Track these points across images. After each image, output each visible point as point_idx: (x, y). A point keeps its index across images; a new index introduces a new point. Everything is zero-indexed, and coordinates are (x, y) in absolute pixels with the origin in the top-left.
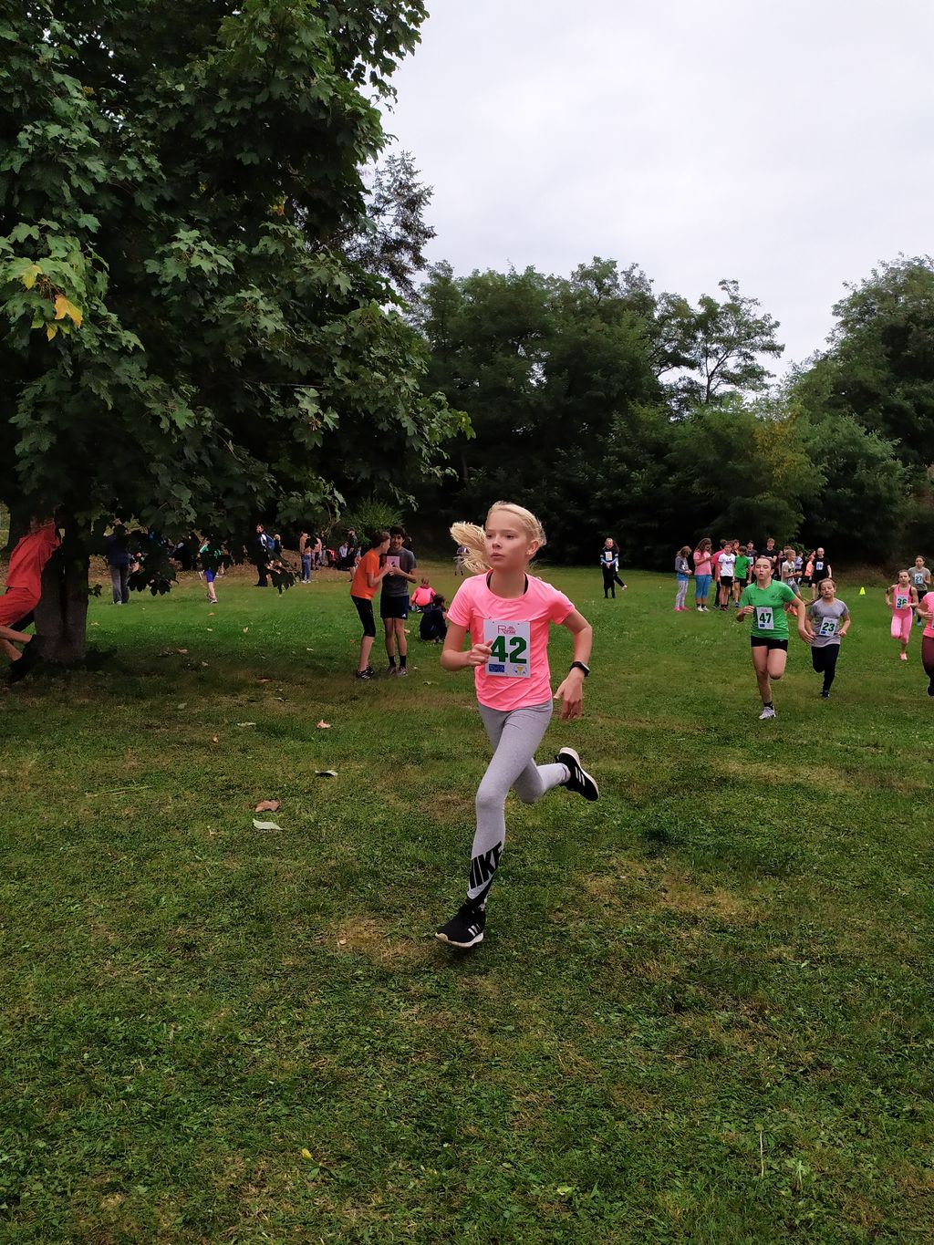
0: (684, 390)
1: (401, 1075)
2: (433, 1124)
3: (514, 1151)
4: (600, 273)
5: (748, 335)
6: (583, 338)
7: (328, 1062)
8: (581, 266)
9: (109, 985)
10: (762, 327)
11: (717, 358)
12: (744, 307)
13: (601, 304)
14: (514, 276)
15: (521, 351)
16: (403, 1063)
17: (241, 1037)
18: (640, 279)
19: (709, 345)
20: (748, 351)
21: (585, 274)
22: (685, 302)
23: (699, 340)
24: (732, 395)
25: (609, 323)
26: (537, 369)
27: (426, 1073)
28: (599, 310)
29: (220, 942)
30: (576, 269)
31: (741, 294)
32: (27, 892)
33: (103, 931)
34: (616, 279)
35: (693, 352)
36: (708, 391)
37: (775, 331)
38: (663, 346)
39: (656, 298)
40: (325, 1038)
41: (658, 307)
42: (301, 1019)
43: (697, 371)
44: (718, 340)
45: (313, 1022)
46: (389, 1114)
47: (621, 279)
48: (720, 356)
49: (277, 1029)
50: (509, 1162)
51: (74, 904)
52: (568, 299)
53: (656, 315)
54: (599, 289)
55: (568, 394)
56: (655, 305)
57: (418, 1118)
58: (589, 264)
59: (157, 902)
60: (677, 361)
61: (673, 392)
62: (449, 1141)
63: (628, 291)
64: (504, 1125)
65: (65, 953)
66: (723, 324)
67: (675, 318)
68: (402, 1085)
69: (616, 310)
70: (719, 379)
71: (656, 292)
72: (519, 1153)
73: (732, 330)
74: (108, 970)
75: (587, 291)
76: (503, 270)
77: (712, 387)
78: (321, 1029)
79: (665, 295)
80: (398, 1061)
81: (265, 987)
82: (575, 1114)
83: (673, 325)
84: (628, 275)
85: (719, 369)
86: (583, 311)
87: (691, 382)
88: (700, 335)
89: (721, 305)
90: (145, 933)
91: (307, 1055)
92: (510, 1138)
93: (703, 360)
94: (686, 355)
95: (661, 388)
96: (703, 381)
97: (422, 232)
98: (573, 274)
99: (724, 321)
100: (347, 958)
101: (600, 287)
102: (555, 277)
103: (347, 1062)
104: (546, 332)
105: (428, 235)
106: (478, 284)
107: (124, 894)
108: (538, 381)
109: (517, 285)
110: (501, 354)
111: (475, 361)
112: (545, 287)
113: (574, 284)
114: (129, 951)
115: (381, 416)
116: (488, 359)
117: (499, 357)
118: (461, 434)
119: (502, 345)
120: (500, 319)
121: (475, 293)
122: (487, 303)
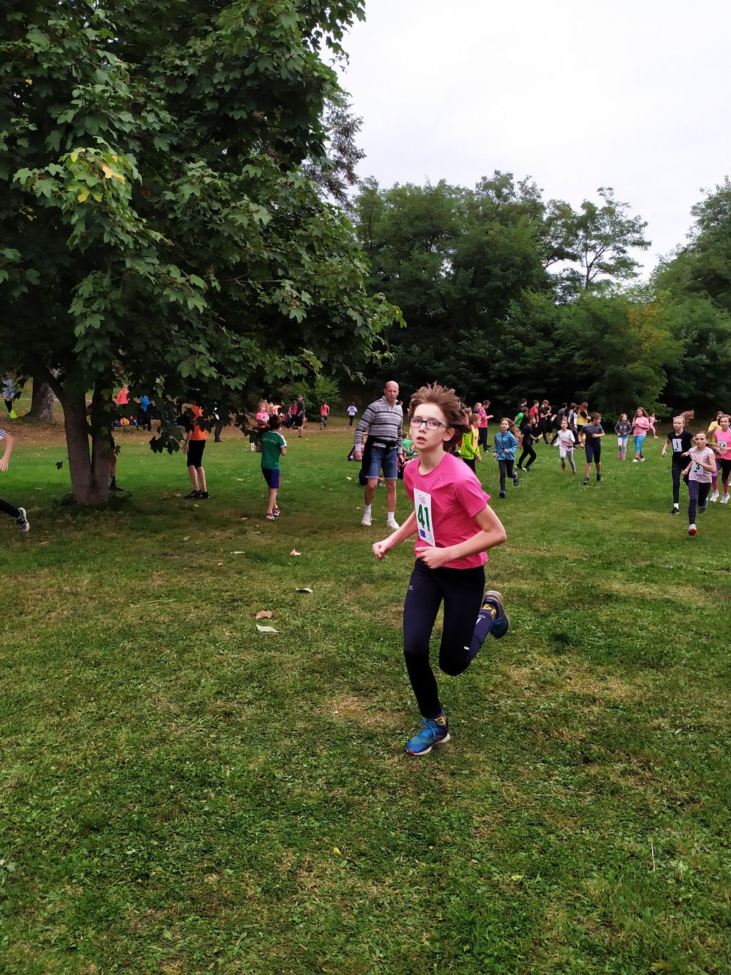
0: (568, 279)
1: (393, 802)
2: (420, 834)
3: (478, 853)
4: (501, 183)
5: (622, 232)
6: (486, 238)
7: (340, 792)
8: (484, 178)
9: (178, 740)
10: (633, 226)
11: (595, 251)
12: (618, 209)
13: (500, 209)
14: (429, 188)
15: (434, 249)
16: (394, 794)
17: (277, 775)
18: (533, 188)
19: (588, 241)
20: (621, 245)
21: (488, 186)
22: (568, 206)
23: (580, 237)
24: (608, 283)
25: (506, 225)
26: (447, 264)
27: (410, 801)
28: (498, 215)
29: (250, 711)
30: (480, 180)
31: (615, 199)
32: (104, 675)
33: (165, 703)
34: (513, 188)
35: (575, 247)
36: (587, 279)
37: (644, 229)
38: (551, 243)
39: (545, 204)
40: (336, 776)
41: (547, 211)
42: (317, 764)
43: (578, 262)
44: (596, 237)
45: (325, 766)
46: (389, 827)
47: (517, 189)
48: (598, 250)
49: (301, 771)
50: (475, 859)
51: (140, 684)
52: (473, 206)
53: (545, 217)
54: (499, 198)
55: (472, 285)
56: (544, 209)
57: (408, 830)
58: (491, 177)
59: (199, 683)
60: (561, 255)
61: (557, 280)
62: (432, 845)
63: (522, 198)
64: (469, 835)
65: (141, 718)
66: (601, 224)
67: (560, 220)
68: (394, 808)
69: (511, 214)
70: (597, 270)
71: (545, 199)
72: (483, 854)
73: (608, 228)
74: (174, 729)
75: (488, 199)
77: (591, 275)
78: (332, 771)
79: (553, 202)
80: (389, 793)
81: (287, 742)
82: (517, 829)
83: (559, 225)
84: (522, 184)
85: (597, 261)
86: (485, 215)
87: (573, 272)
88: (581, 233)
89: (600, 208)
90: (194, 705)
91: (325, 788)
92: (475, 844)
93: (584, 254)
94: (569, 250)
95: (548, 276)
96: (584, 271)
97: (355, 154)
98: (477, 185)
99: (601, 221)
100: (341, 723)
101: (499, 195)
102: (461, 187)
103: (354, 792)
104: (454, 233)
105: (359, 156)
106: (398, 195)
107: (173, 677)
108: (447, 273)
109: (430, 195)
110: (417, 252)
111: (396, 258)
112: (453, 196)
113: (478, 193)
114: (186, 716)
115: (334, 312)
116: (407, 256)
117: (416, 254)
118: (396, 324)
119: (418, 244)
120: (417, 223)
121: (395, 202)
122: (406, 210)
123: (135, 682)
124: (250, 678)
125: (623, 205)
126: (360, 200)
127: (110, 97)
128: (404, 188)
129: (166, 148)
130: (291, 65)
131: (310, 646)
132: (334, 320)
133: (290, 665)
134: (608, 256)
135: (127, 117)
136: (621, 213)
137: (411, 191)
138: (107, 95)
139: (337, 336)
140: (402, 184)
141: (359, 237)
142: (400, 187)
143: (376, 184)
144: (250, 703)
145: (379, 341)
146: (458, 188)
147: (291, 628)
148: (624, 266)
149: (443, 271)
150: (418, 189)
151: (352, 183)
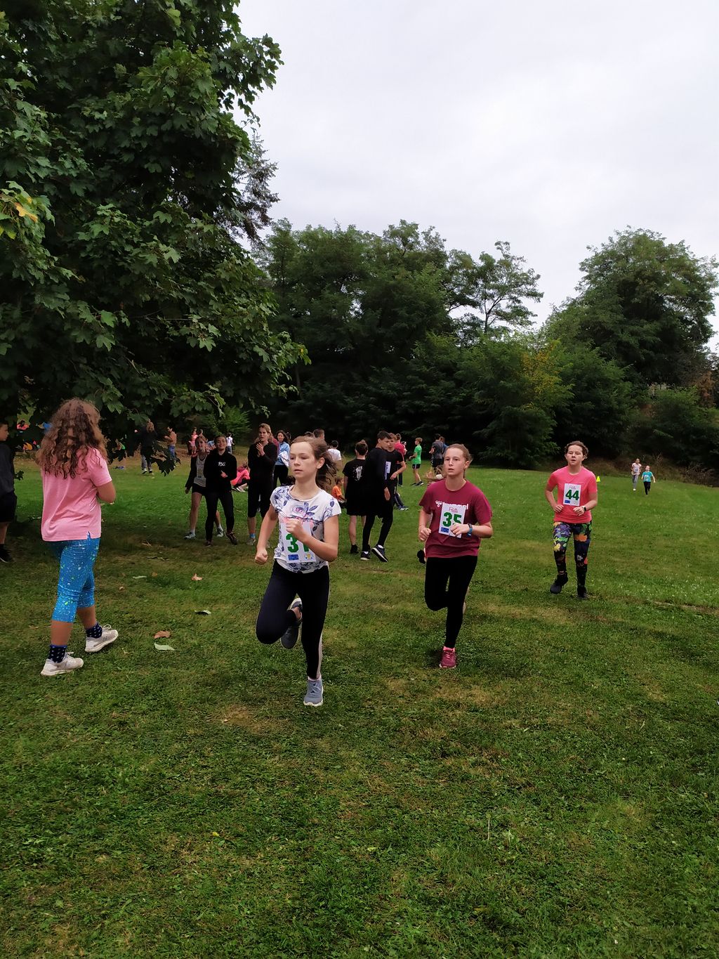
0: (468, 324)
4: (406, 232)
5: (517, 283)
6: (392, 282)
7: (223, 787)
8: (391, 227)
9: (74, 747)
10: (527, 278)
11: (493, 300)
12: (514, 262)
13: (406, 256)
14: (340, 232)
15: (344, 289)
16: (271, 786)
17: (166, 774)
18: (436, 238)
19: (487, 290)
20: (516, 296)
21: (394, 233)
22: (468, 257)
23: (480, 286)
24: (505, 329)
25: (412, 271)
26: (356, 305)
28: (405, 261)
29: (144, 720)
30: (387, 229)
31: (512, 253)
33: (62, 715)
34: (418, 238)
35: (475, 295)
36: (486, 325)
37: (537, 282)
38: (453, 289)
39: (448, 254)
41: (449, 260)
42: (203, 764)
43: (478, 309)
44: (494, 287)
45: (212, 766)
47: (421, 239)
48: (495, 299)
49: (189, 770)
50: (339, 835)
51: (37, 699)
52: (380, 252)
53: (448, 266)
54: (404, 245)
55: (379, 326)
56: (447, 258)
58: (397, 225)
59: (96, 697)
60: (462, 301)
61: (460, 324)
63: (426, 247)
65: (38, 728)
66: (498, 275)
67: (461, 269)
68: (271, 799)
69: (416, 261)
70: (494, 316)
71: (447, 249)
72: (345, 831)
73: (505, 279)
74: (70, 738)
75: (395, 246)
76: (331, 228)
77: (489, 322)
78: (217, 769)
79: (454, 252)
80: (268, 786)
81: (178, 746)
83: (460, 274)
84: (427, 235)
85: (495, 308)
86: (393, 261)
87: (474, 318)
88: (481, 282)
89: (497, 261)
90: (90, 716)
91: (209, 783)
93: (483, 301)
94: (470, 297)
95: (450, 320)
96: (483, 317)
98: (385, 233)
99: (499, 273)
100: (229, 730)
101: (405, 243)
102: (370, 234)
104: (363, 276)
106: (310, 237)
107: (71, 692)
108: (356, 312)
109: (341, 239)
110: (328, 291)
111: (306, 296)
112: (363, 241)
113: (385, 240)
114: (82, 726)
115: (241, 349)
116: (317, 295)
117: (327, 293)
118: (301, 361)
119: (328, 285)
120: (327, 264)
121: (308, 243)
122: (317, 251)
123: (33, 696)
124: (146, 691)
125: (518, 259)
126: (273, 240)
127: (28, 142)
128: (316, 232)
129: (81, 193)
130: (205, 125)
131: (205, 662)
132: (240, 357)
133: (184, 680)
134: (505, 304)
135: (44, 162)
136: (516, 266)
137: (323, 234)
138: (25, 140)
139: (244, 371)
140: (314, 227)
141: (271, 275)
142: (312, 229)
143: (289, 226)
144: (144, 713)
145: (285, 376)
146: (367, 234)
147: (189, 646)
148: (519, 314)
149: (351, 310)
150: (330, 232)
151: (266, 224)
